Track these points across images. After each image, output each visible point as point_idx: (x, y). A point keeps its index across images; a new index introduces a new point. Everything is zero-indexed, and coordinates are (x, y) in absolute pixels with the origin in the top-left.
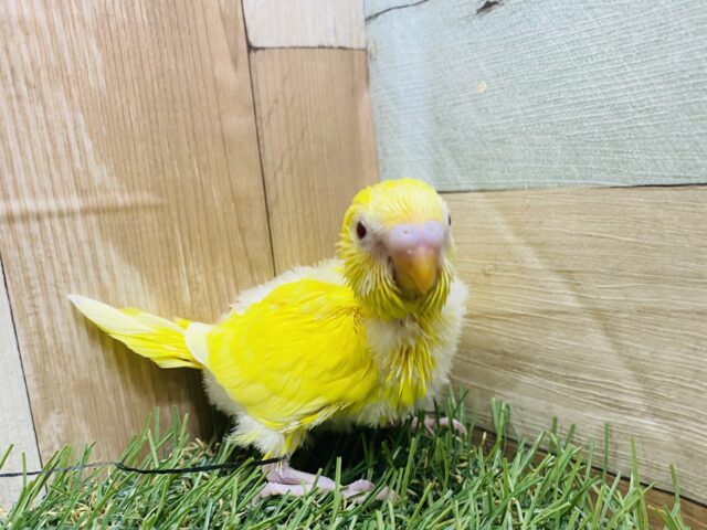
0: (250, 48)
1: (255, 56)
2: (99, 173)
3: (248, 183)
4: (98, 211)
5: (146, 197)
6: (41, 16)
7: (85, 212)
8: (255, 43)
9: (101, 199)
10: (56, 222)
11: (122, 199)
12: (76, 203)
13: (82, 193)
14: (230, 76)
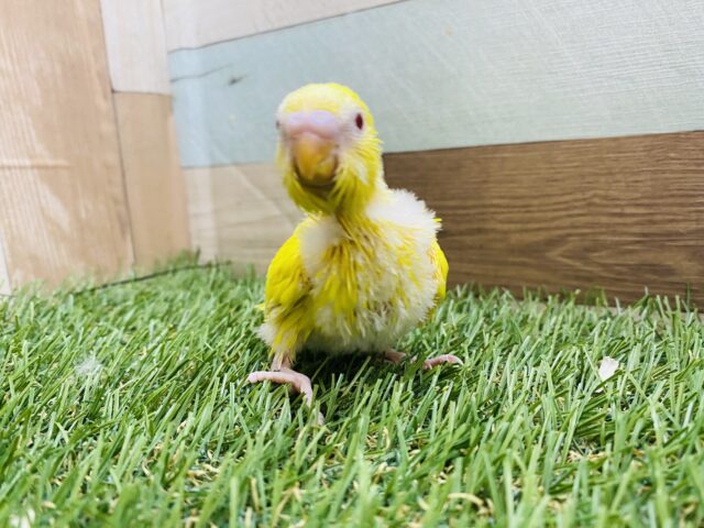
0: (113, 91)
1: (116, 95)
2: (39, 148)
3: (112, 158)
4: (39, 167)
5: (61, 162)
6: (10, 68)
7: (32, 167)
8: (116, 88)
9: (41, 162)
10: (18, 171)
11: (50, 162)
12: (28, 162)
13: (31, 157)
14: (103, 104)
